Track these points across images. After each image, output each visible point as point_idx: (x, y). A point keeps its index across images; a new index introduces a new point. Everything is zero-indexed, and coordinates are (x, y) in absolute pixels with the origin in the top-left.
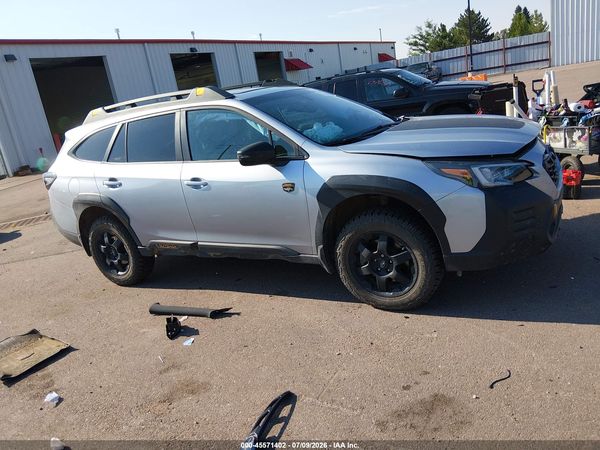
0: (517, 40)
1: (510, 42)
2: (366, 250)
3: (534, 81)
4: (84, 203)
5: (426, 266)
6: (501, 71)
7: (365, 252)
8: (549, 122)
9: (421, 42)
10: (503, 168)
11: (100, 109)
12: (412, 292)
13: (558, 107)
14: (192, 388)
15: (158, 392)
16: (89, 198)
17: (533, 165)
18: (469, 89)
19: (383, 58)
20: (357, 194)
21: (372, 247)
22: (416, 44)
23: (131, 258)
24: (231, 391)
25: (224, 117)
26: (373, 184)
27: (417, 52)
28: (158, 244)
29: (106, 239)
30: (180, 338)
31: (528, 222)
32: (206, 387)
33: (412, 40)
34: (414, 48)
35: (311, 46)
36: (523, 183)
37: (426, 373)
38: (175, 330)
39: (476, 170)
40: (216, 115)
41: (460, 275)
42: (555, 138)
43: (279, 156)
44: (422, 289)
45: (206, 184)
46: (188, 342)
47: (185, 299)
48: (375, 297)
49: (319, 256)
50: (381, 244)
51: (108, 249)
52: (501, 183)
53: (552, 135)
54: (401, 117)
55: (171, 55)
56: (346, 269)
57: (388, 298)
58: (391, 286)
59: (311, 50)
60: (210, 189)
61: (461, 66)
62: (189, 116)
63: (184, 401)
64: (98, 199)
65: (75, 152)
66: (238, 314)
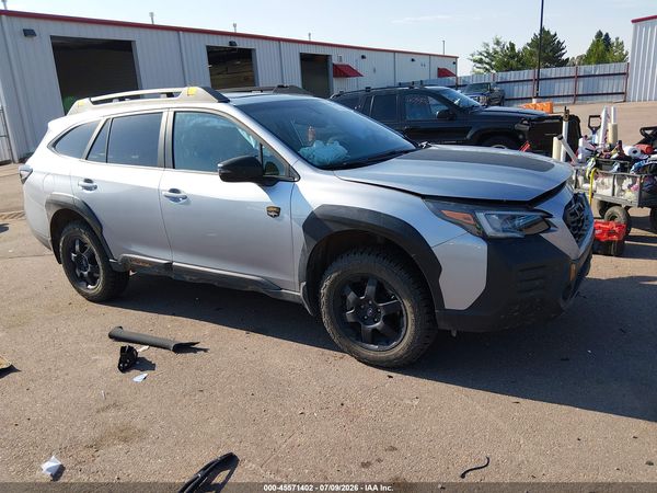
0: (591, 69)
1: (584, 69)
2: (352, 293)
3: (591, 117)
4: (56, 203)
5: (416, 321)
6: (571, 100)
7: (351, 296)
8: (598, 165)
9: (487, 60)
10: (514, 217)
11: (87, 100)
12: (399, 348)
13: (611, 148)
14: (126, 435)
15: (87, 434)
16: (61, 199)
17: (551, 216)
18: (518, 118)
19: (443, 73)
20: (346, 228)
21: (359, 290)
22: (481, 61)
23: (101, 271)
24: (168, 444)
25: (215, 123)
26: (364, 219)
27: (482, 71)
28: (131, 259)
29: (77, 247)
30: (133, 372)
31: (537, 283)
32: (141, 435)
33: (477, 57)
34: (479, 65)
35: (364, 53)
36: (537, 237)
37: (393, 449)
38: (129, 361)
39: (481, 216)
40: (206, 119)
41: (454, 335)
42: (603, 183)
43: (267, 175)
44: (409, 346)
45: (185, 198)
46: (139, 377)
47: (154, 324)
48: (359, 349)
49: (300, 294)
50: (370, 289)
51: (79, 257)
52: (509, 235)
53: (600, 180)
54: (424, 144)
55: (208, 47)
56: (329, 313)
57: (373, 350)
58: (377, 338)
59: (363, 57)
60: (188, 203)
61: (527, 90)
62: (177, 117)
63: (113, 449)
64: (70, 202)
65: (54, 144)
66: (205, 350)
